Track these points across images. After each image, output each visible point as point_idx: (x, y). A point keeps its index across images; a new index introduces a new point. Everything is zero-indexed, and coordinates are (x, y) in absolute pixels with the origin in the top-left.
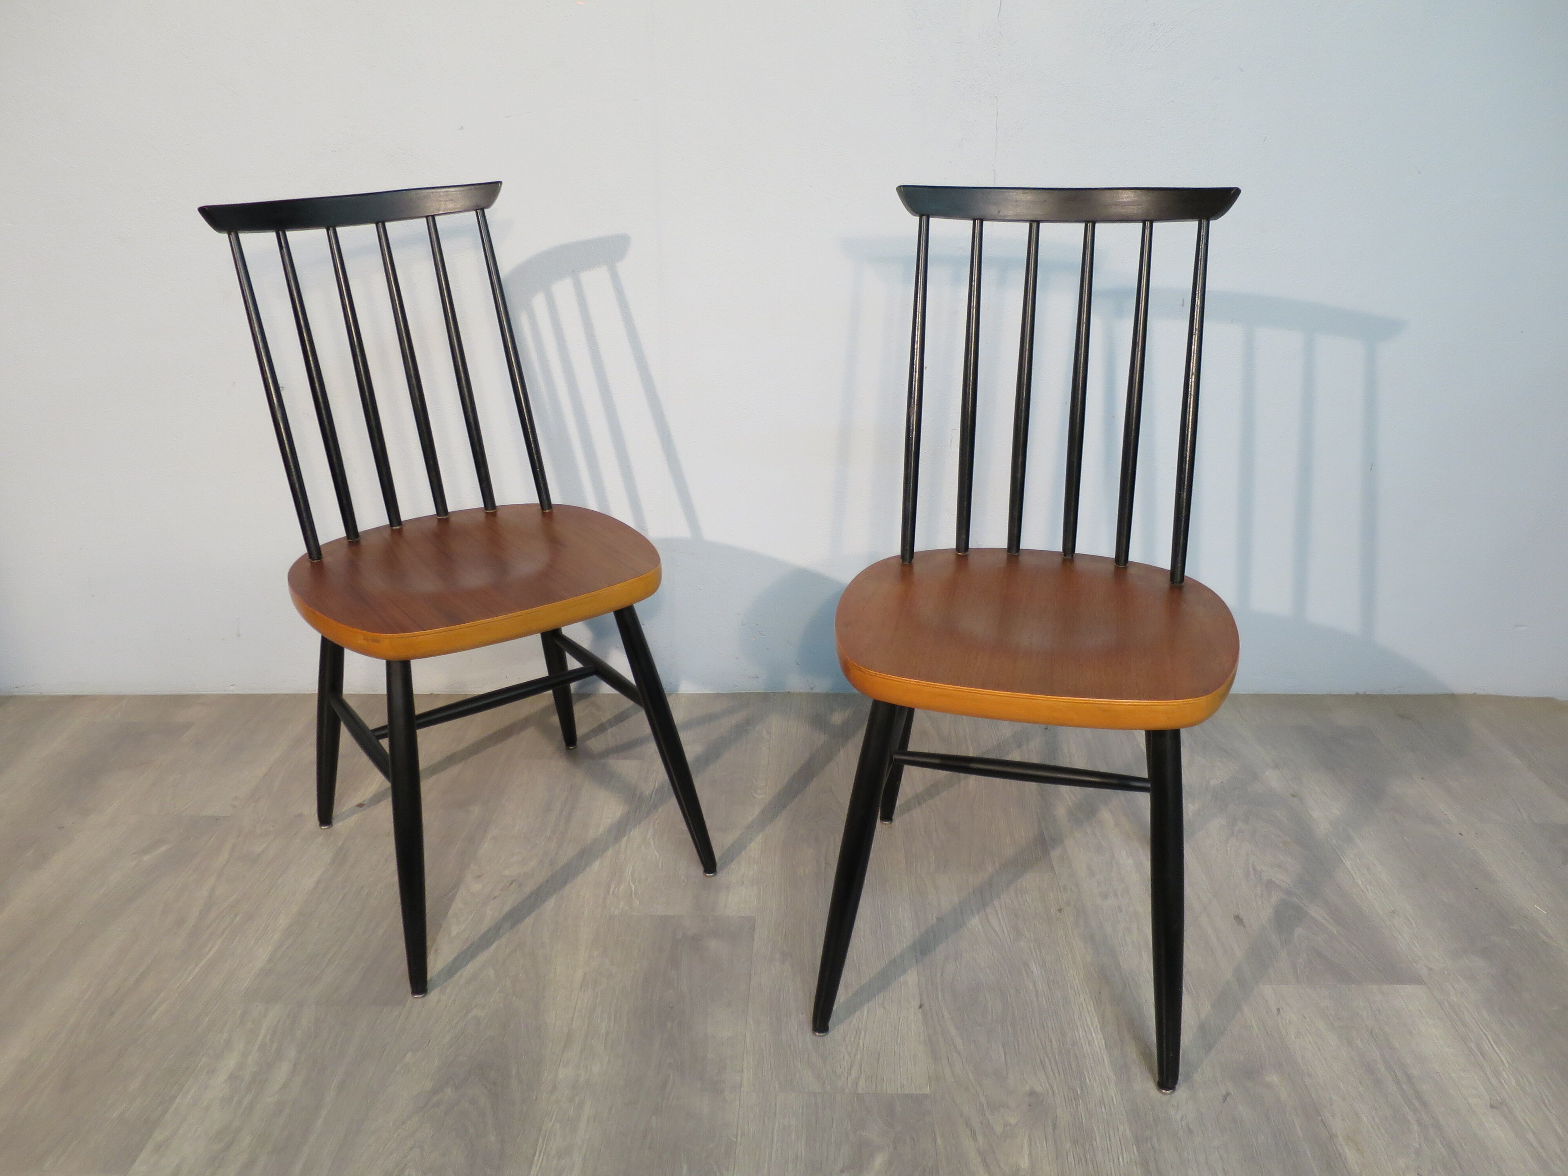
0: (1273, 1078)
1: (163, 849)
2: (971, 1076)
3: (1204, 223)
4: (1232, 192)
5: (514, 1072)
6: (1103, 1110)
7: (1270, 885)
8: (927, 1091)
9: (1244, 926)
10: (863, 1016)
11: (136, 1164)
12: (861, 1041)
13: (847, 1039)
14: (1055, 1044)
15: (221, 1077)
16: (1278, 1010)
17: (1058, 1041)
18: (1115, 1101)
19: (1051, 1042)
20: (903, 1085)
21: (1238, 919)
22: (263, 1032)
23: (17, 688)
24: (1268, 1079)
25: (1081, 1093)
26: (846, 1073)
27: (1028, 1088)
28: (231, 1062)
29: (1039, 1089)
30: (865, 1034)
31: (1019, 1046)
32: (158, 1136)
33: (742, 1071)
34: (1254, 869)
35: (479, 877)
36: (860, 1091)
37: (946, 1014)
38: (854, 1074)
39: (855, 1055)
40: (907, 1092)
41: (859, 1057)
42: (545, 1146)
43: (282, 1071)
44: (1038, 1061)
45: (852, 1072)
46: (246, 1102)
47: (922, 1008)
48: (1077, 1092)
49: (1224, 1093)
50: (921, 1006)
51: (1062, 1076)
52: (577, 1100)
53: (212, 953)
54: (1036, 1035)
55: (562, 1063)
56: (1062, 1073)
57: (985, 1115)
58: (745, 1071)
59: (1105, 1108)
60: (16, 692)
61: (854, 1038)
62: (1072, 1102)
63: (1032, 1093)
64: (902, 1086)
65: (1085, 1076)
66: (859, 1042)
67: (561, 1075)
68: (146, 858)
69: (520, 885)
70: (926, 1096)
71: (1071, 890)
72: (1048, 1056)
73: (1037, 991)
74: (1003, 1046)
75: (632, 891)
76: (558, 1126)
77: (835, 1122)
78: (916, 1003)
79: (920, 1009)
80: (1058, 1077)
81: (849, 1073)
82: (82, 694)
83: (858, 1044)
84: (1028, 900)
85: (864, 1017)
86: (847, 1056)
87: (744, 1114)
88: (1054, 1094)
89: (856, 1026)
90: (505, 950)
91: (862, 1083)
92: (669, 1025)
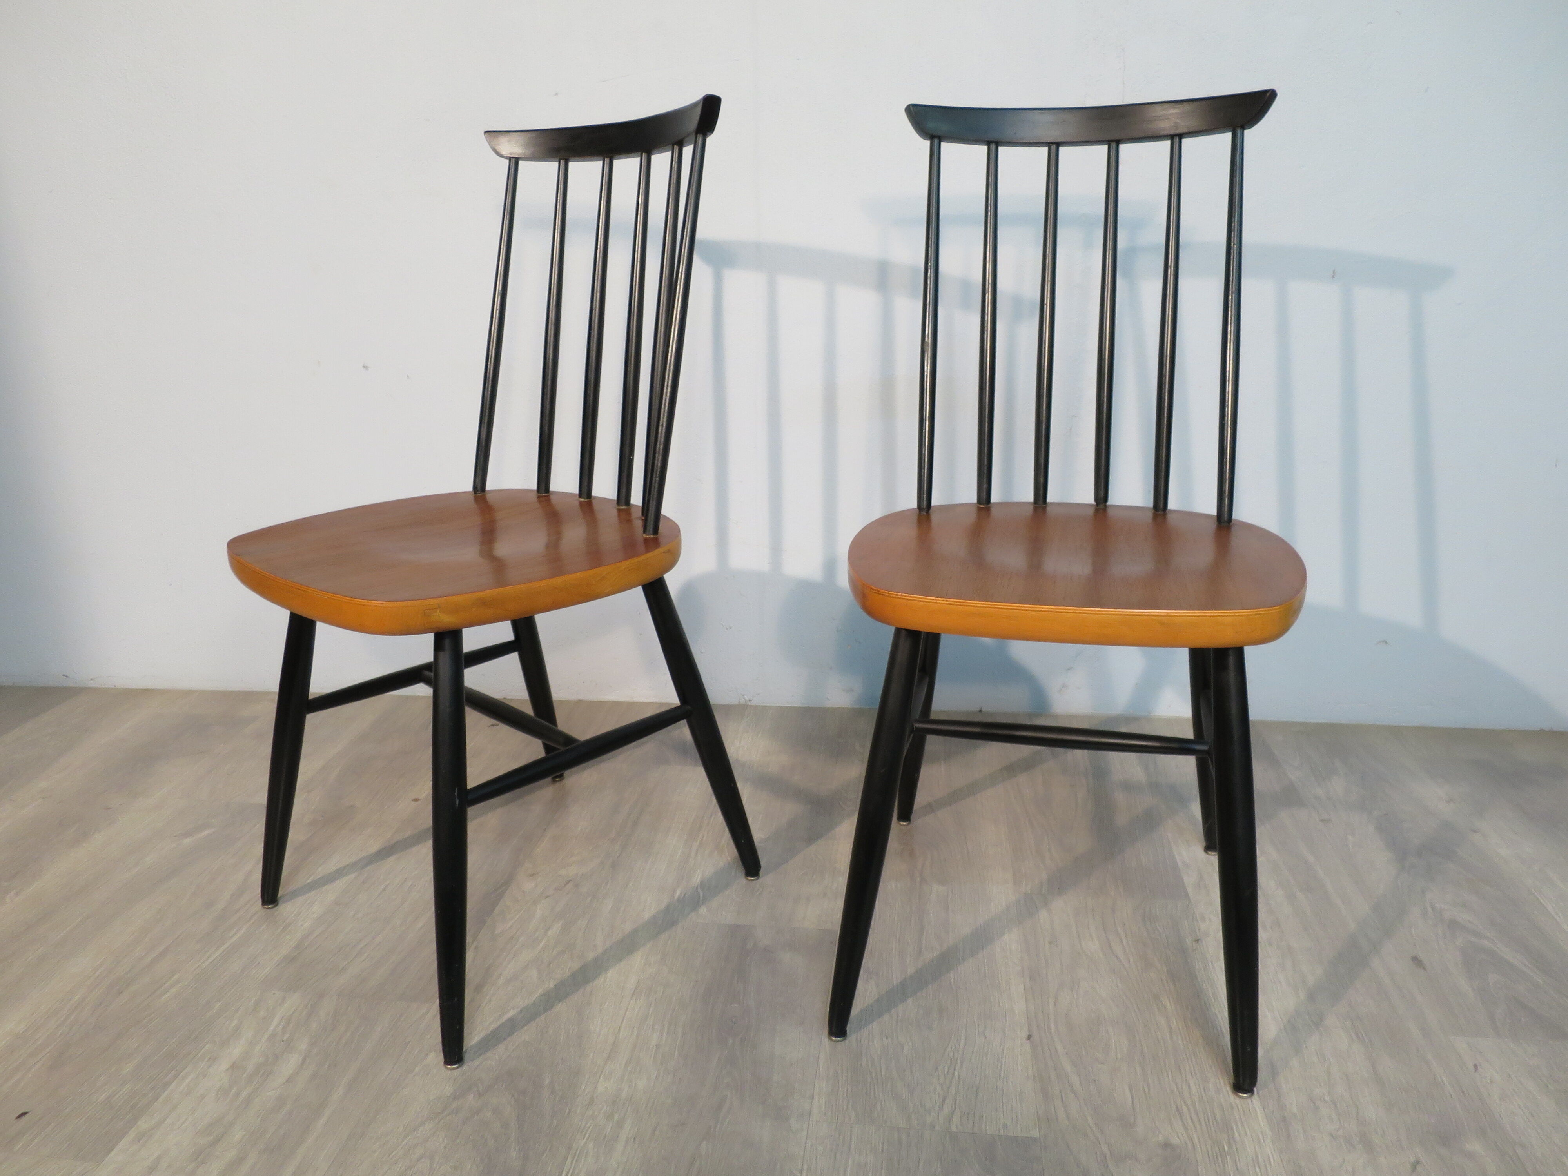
0: (1475, 1146)
1: (206, 832)
2: (1089, 1119)
3: (1239, 132)
4: (1268, 94)
5: (547, 1081)
6: (1258, 1170)
7: (1454, 925)
8: (1035, 1133)
9: (1425, 969)
10: (959, 1045)
11: (113, 1153)
12: (956, 1073)
13: (940, 1069)
14: (1194, 1089)
15: (224, 1065)
16: (1475, 1066)
17: (1198, 1087)
18: (1272, 1161)
19: (1189, 1086)
20: (1007, 1125)
21: (1417, 961)
22: (275, 1022)
23: (92, 679)
24: (1469, 1147)
25: (1229, 1148)
26: (937, 1108)
27: (1161, 1138)
28: (236, 1050)
29: (1175, 1141)
30: (962, 1065)
31: (1149, 1090)
32: (143, 1124)
33: (812, 1097)
34: (1433, 908)
35: (532, 875)
36: (954, 1129)
37: (1060, 1048)
38: (946, 1110)
39: (949, 1088)
40: (1011, 1134)
41: (953, 1090)
42: (575, 1165)
43: (289, 1064)
44: (1174, 1108)
45: (945, 1106)
46: (245, 1093)
47: (1031, 1039)
48: (1224, 1149)
49: (1412, 1160)
50: (1029, 1037)
51: (1204, 1127)
52: (616, 1117)
53: (236, 937)
54: (1170, 1079)
55: (602, 1076)
56: (1203, 1123)
57: (1107, 1166)
58: (816, 1098)
59: (1259, 1167)
60: (92, 684)
61: (949, 1068)
62: (1217, 1159)
63: (1166, 1145)
64: (1005, 1126)
65: (1232, 1128)
66: (954, 1073)
67: (600, 1089)
68: (187, 841)
69: (577, 886)
70: (1035, 1140)
71: (1210, 920)
72: (1185, 1103)
73: (1170, 1028)
74: (1130, 1089)
75: (699, 896)
76: (591, 1145)
77: (921, 1163)
78: (1025, 1034)
79: (1029, 1041)
80: (1198, 1127)
81: (941, 1108)
82: (153, 688)
83: (953, 1075)
84: (1158, 927)
85: (961, 1047)
86: (938, 1088)
87: (811, 1146)
88: (1194, 1146)
89: (951, 1055)
90: (552, 952)
91: (956, 1119)
92: (730, 1041)
